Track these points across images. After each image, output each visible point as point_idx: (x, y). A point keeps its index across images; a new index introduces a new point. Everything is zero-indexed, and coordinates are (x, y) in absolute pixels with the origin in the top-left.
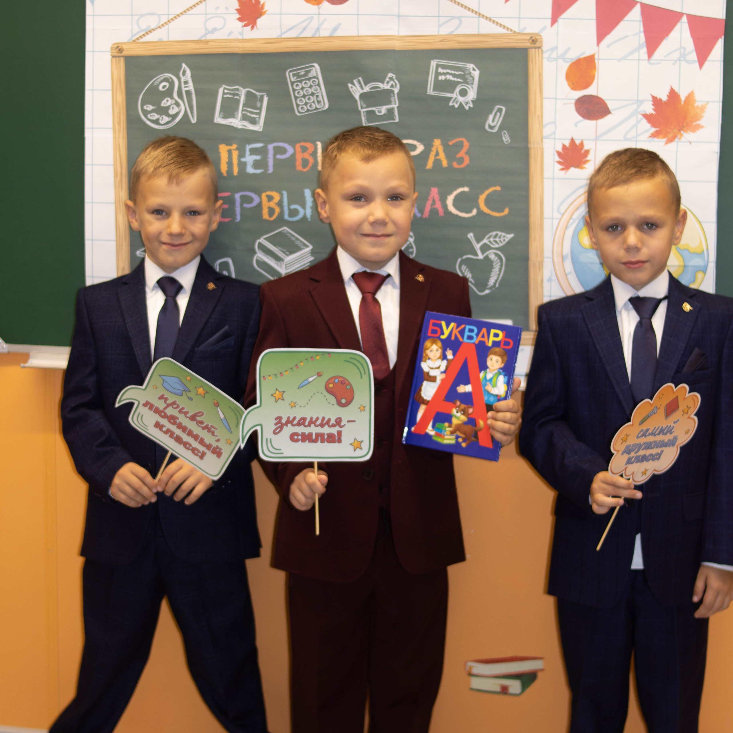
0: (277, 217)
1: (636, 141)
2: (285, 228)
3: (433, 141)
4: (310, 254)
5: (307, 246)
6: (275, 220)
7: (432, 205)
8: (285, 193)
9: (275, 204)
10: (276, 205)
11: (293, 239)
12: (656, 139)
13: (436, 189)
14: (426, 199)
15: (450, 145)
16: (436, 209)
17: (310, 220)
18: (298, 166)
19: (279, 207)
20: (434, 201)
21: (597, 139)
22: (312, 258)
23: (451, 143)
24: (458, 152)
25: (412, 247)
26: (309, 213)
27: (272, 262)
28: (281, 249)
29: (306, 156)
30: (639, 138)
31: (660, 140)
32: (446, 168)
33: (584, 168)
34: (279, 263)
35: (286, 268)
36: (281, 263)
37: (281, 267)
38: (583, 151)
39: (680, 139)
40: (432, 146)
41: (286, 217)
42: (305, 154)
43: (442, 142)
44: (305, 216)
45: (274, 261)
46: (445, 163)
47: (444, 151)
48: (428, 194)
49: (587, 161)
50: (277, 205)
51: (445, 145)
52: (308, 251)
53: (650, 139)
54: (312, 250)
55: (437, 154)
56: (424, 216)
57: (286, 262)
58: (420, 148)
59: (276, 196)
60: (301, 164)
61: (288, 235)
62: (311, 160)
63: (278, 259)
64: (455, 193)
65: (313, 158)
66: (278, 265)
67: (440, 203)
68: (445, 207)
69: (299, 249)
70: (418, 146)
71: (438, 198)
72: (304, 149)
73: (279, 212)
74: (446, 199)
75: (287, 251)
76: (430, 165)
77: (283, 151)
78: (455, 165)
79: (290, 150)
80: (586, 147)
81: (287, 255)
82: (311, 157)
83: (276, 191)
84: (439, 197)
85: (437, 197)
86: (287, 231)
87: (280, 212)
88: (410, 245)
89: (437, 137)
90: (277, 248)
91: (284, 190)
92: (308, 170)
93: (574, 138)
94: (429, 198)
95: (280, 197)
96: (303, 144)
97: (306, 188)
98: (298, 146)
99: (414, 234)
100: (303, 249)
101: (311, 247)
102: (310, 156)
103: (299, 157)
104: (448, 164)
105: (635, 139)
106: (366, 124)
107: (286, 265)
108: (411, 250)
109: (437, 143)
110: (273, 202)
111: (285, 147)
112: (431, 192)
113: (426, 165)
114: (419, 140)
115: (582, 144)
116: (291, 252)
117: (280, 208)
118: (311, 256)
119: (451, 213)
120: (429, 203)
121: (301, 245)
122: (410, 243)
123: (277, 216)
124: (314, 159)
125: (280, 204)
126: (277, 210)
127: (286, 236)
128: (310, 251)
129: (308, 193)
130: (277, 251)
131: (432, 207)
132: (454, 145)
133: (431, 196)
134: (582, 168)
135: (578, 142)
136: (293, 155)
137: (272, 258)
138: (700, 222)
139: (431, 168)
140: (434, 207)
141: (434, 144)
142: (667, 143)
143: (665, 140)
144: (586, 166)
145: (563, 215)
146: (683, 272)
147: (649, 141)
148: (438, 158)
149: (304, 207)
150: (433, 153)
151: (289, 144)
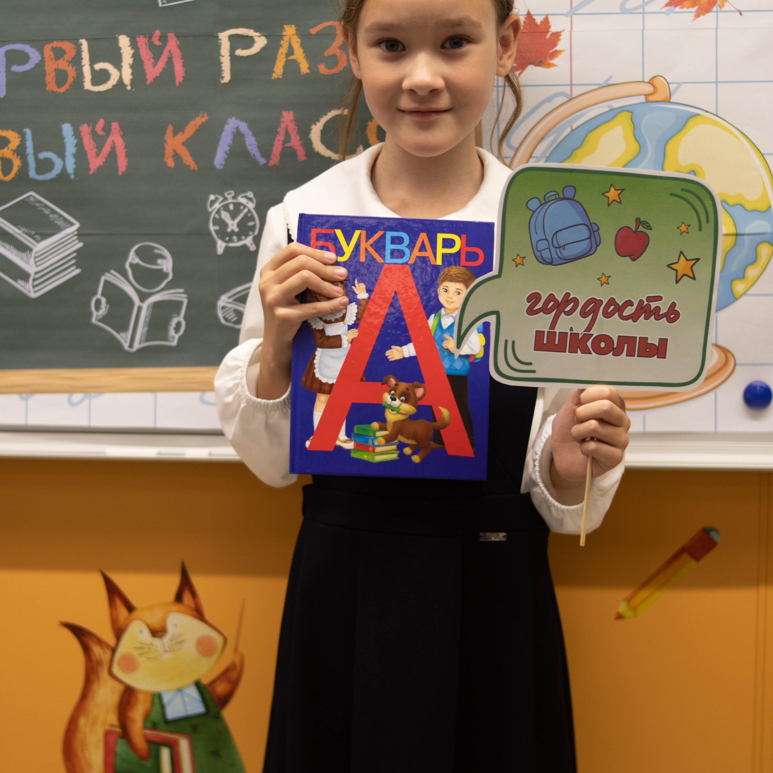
0: (16, 174)
1: (644, 13)
2: (32, 193)
3: (282, 29)
4: (76, 237)
5: (72, 224)
6: (13, 179)
7: (285, 142)
8: (28, 132)
9: (13, 152)
10: (13, 154)
11: (47, 212)
12: (678, 9)
13: (291, 112)
14: (276, 133)
15: (311, 35)
16: (290, 147)
17: (72, 177)
18: (49, 83)
19: (19, 157)
20: (287, 134)
21: (572, 13)
22: (80, 245)
23: (313, 31)
24: (328, 46)
25: (252, 219)
26: (71, 165)
27: (13, 252)
28: (26, 231)
29: (63, 65)
30: (647, 9)
31: (685, 10)
32: (307, 74)
33: (553, 65)
34: (24, 255)
35: (36, 262)
36: (27, 255)
37: (27, 262)
38: (548, 36)
39: (721, 6)
40: (281, 37)
41: (32, 174)
42: (61, 61)
43: (297, 30)
44: (64, 169)
45: (16, 252)
46: (304, 67)
47: (302, 45)
48: (278, 122)
49: (556, 54)
50: (15, 154)
51: (302, 34)
52: (73, 233)
53: (668, 8)
54: (78, 230)
55: (291, 51)
56: (272, 163)
57: (36, 253)
58: (260, 42)
59: (14, 139)
60: (55, 79)
61: (37, 205)
62: (71, 72)
63: (22, 248)
64: (324, 120)
65: (74, 68)
66: (22, 259)
67: (298, 138)
68: (308, 144)
69: (58, 229)
70: (256, 39)
71: (295, 129)
72: (59, 54)
73: (19, 166)
74: (308, 131)
75: (36, 234)
76: (278, 71)
77: (24, 58)
78: (323, 69)
79: (35, 57)
80: (554, 29)
81: (38, 242)
82: (70, 67)
83: (13, 130)
84: (296, 127)
85: (292, 128)
86: (34, 198)
87: (22, 166)
88: (250, 215)
89: (289, 23)
90: (19, 229)
91: (27, 127)
92: (67, 90)
93: (532, 12)
94: (279, 130)
95: (20, 139)
96: (55, 44)
97: (64, 122)
98: (47, 48)
99: (255, 195)
100: (65, 228)
101: (77, 225)
102: (69, 65)
103: (50, 67)
104: (309, 68)
105: (641, 10)
106: (163, 4)
107: (35, 258)
108: (251, 224)
109: (290, 31)
110: (8, 148)
111: (26, 51)
112: (282, 120)
113: (272, 72)
114: (257, 29)
115: (546, 21)
116: (45, 236)
117: (20, 159)
118: (77, 242)
119: (318, 155)
120: (280, 138)
121: (60, 223)
122: (249, 211)
123: (17, 172)
124: (76, 70)
125: (21, 151)
126: (17, 163)
127: (35, 207)
128: (76, 233)
129: (67, 129)
130: (20, 234)
131: (286, 145)
132: (319, 34)
133: (283, 126)
134: (550, 66)
135: (539, 20)
136: (41, 64)
137: (12, 248)
138: (762, 155)
139: (281, 77)
140: (289, 145)
141: (284, 33)
142: (697, 16)
143: (695, 9)
144: (555, 61)
145: (517, 150)
146: (735, 244)
147: (667, 13)
148: (292, 58)
149: (62, 155)
150: (283, 50)
151: (32, 47)
